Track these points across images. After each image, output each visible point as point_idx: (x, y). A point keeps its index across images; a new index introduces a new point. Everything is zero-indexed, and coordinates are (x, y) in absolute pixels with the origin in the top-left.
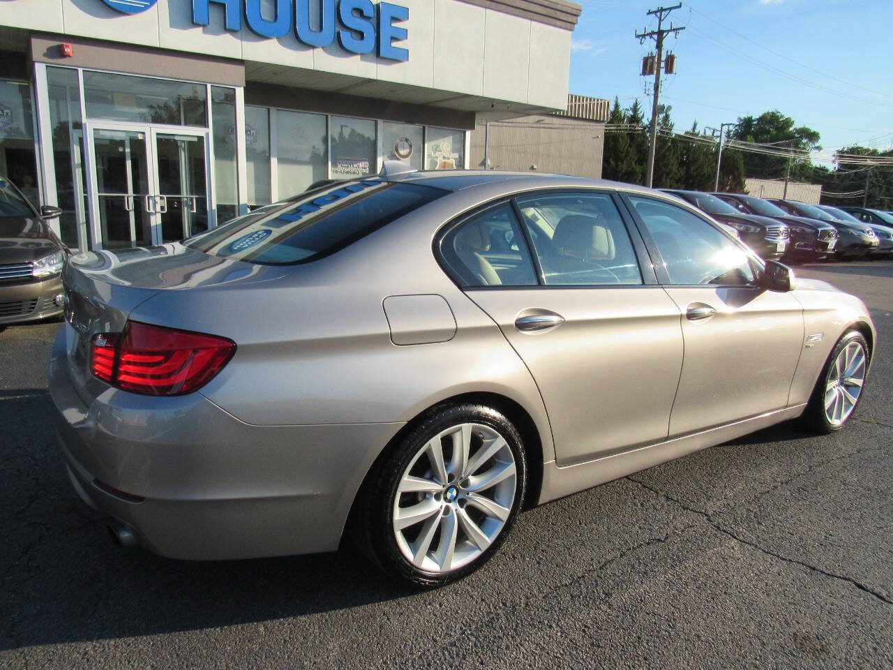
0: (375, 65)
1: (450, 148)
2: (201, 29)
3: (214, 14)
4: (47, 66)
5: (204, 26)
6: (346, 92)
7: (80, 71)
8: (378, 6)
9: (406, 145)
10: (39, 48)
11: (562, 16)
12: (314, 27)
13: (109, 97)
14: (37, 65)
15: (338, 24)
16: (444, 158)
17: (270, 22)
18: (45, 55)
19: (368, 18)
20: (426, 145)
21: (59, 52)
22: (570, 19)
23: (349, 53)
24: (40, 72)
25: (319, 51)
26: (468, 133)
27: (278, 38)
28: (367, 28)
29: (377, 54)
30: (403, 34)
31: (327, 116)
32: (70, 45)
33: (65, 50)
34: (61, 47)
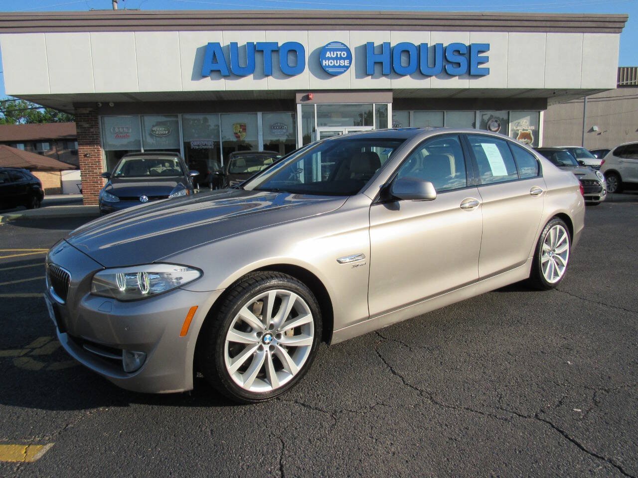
0: (468, 80)
1: (528, 123)
2: (370, 77)
3: (377, 69)
4: (302, 105)
5: (372, 75)
6: (453, 97)
7: (315, 105)
8: (470, 46)
9: (496, 124)
10: (299, 97)
11: (610, 25)
12: (430, 65)
13: (329, 115)
14: (298, 105)
15: (444, 60)
16: (524, 130)
17: (407, 67)
18: (301, 100)
19: (463, 54)
20: (510, 124)
21: (307, 98)
22: (618, 25)
23: (451, 76)
24: (299, 108)
25: (433, 78)
26: (542, 113)
27: (410, 75)
28: (463, 60)
29: (470, 74)
30: (486, 59)
31: (444, 112)
32: (312, 94)
33: (310, 97)
34: (308, 95)
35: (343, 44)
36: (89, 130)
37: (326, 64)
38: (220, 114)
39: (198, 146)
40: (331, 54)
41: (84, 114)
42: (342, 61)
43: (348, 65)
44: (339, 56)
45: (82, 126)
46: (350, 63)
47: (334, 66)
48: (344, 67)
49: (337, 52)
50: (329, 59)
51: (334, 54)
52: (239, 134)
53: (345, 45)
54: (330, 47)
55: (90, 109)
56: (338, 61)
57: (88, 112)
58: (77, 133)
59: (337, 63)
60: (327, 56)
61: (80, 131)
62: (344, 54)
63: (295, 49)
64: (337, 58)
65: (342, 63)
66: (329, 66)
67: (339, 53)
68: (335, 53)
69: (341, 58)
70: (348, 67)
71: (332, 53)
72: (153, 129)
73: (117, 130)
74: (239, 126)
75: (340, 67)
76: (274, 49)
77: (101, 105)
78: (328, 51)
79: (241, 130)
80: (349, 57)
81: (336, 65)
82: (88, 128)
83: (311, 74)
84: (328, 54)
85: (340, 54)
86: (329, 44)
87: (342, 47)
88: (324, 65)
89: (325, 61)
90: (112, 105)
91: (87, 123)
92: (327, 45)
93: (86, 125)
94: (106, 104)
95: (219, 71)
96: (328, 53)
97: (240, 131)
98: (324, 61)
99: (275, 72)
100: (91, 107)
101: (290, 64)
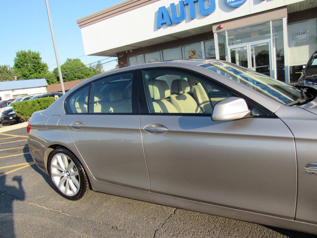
4: (217, 33)
7: (226, 31)
10: (214, 28)
14: (214, 34)
18: (216, 30)
21: (220, 28)
24: (216, 36)
32: (222, 24)
33: (221, 26)
34: (220, 26)
36: (124, 65)
38: (180, 47)
41: (121, 58)
45: (121, 64)
47: (236, 1)
52: (192, 57)
55: (123, 55)
57: (122, 57)
61: (120, 67)
66: (232, 2)
72: (150, 61)
73: (135, 64)
74: (191, 52)
77: (127, 52)
79: (193, 54)
82: (123, 64)
83: (220, 9)
88: (228, 2)
90: (131, 51)
91: (123, 62)
93: (122, 63)
94: (129, 51)
95: (166, 23)
97: (192, 55)
99: (197, 15)
100: (124, 54)
101: (206, 8)
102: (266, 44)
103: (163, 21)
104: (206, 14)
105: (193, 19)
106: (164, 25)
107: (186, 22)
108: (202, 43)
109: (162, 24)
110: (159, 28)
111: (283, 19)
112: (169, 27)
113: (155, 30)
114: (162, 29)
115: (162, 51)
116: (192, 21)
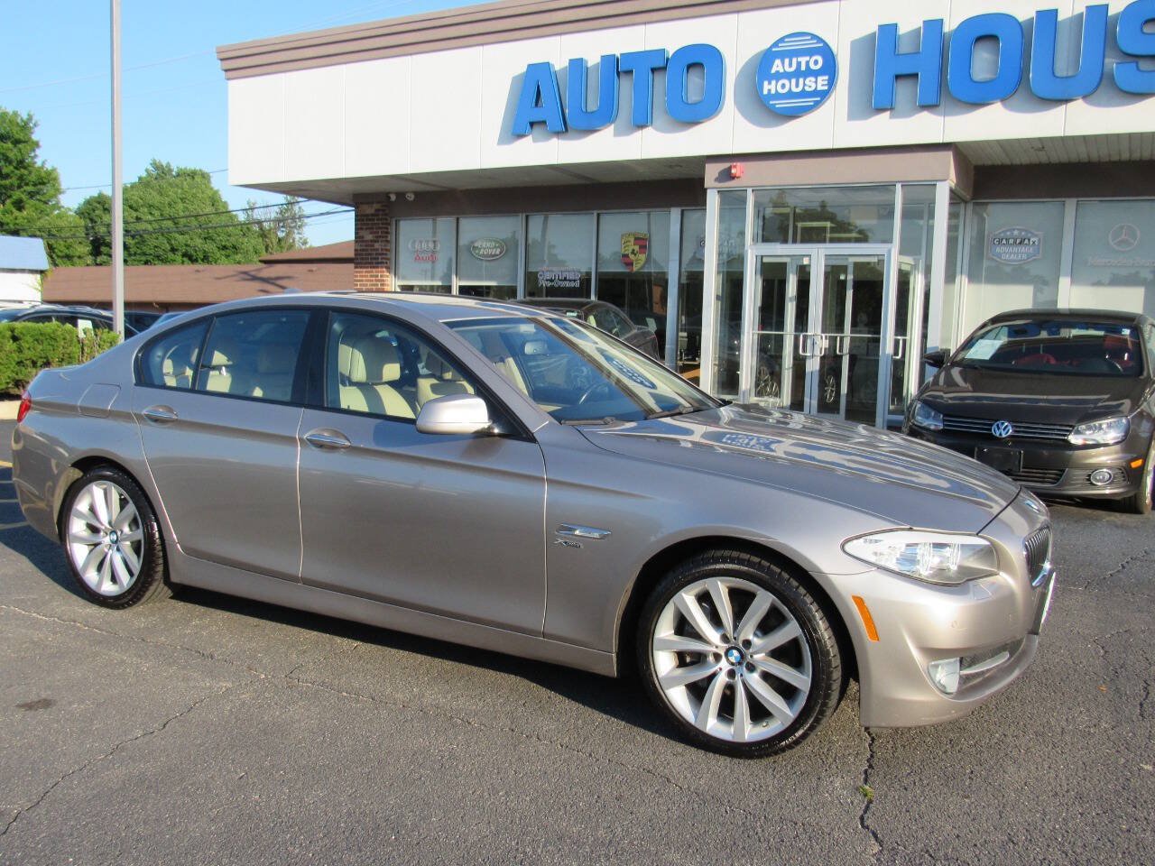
2: (888, 113)
3: (903, 91)
4: (719, 192)
5: (892, 109)
7: (750, 190)
10: (712, 172)
14: (708, 191)
15: (1110, 53)
18: (717, 180)
21: (727, 175)
24: (713, 200)
25: (1079, 105)
27: (1002, 101)
32: (739, 164)
33: (733, 171)
34: (730, 168)
35: (814, 37)
36: (373, 246)
37: (769, 90)
38: (595, 213)
39: (551, 281)
40: (783, 64)
41: (367, 215)
42: (810, 81)
43: (826, 88)
44: (803, 68)
45: (363, 237)
46: (832, 82)
47: (790, 95)
48: (815, 93)
49: (800, 59)
50: (778, 76)
51: (790, 65)
52: (632, 257)
53: (820, 40)
54: (783, 47)
55: (376, 206)
56: (801, 80)
57: (372, 211)
58: (356, 250)
59: (797, 86)
60: (773, 71)
61: (359, 248)
62: (817, 62)
63: (701, 61)
64: (798, 74)
65: (810, 84)
66: (778, 96)
67: (803, 60)
68: (794, 60)
69: (809, 73)
70: (823, 95)
71: (787, 61)
72: (476, 245)
73: (417, 246)
74: (632, 240)
75: (803, 94)
76: (658, 65)
77: (393, 198)
78: (776, 57)
79: (637, 248)
80: (830, 68)
81: (795, 90)
82: (371, 241)
83: (737, 111)
84: (777, 66)
85: (807, 63)
86: (782, 40)
87: (814, 44)
88: (765, 92)
89: (770, 83)
90: (411, 197)
91: (371, 233)
92: (775, 44)
93: (369, 237)
94: (401, 195)
95: (544, 123)
96: (778, 62)
97: (633, 250)
98: (766, 83)
99: (659, 116)
100: (378, 202)
101: (693, 97)
102: (875, 260)
103: (537, 115)
104: (689, 116)
105: (641, 127)
106: (537, 129)
107: (617, 134)
108: (675, 213)
109: (532, 124)
110: (520, 136)
111: (939, 185)
112: (555, 141)
113: (502, 141)
114: (529, 139)
115: (527, 217)
116: (639, 134)
